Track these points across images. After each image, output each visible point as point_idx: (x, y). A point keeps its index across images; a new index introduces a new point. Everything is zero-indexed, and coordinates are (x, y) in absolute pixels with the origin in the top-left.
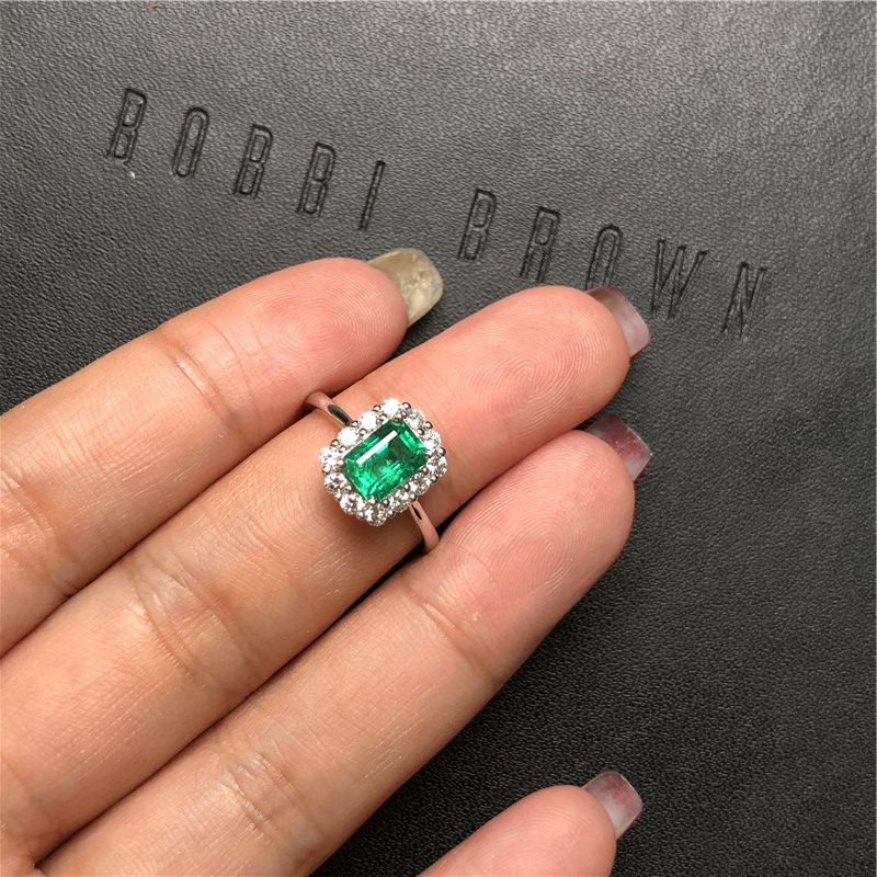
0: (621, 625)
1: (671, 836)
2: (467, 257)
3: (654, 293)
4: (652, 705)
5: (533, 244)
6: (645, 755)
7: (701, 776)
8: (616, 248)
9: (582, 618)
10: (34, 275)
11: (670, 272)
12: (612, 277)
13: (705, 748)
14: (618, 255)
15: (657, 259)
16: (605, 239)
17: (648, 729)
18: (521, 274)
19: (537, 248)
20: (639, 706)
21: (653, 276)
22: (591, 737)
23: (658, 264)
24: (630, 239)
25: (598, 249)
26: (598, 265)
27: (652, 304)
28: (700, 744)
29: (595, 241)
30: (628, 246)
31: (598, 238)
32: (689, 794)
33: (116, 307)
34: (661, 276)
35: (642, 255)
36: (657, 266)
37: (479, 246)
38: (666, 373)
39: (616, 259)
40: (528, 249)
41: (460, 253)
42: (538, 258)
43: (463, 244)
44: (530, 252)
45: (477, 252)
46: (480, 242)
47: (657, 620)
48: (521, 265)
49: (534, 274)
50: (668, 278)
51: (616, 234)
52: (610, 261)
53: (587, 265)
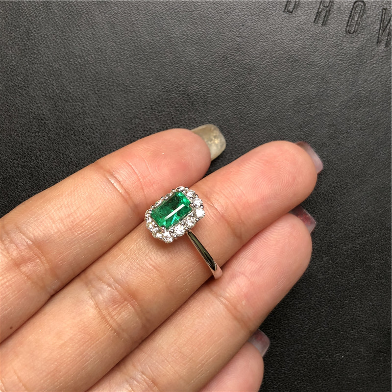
0: (350, 195)
1: (367, 294)
2: (289, 11)
3: (379, 34)
4: (362, 233)
5: (321, 7)
6: (357, 256)
7: (383, 267)
8: (362, 11)
9: (332, 191)
10: (79, 11)
11: (387, 24)
12: (359, 25)
13: (386, 255)
14: (363, 15)
15: (382, 18)
16: (357, 6)
17: (359, 244)
18: (315, 21)
19: (323, 9)
20: (356, 233)
21: (379, 26)
22: (332, 246)
23: (382, 21)
24: (369, 7)
25: (353, 11)
26: (353, 19)
27: (378, 40)
28: (383, 252)
29: (352, 7)
30: (368, 11)
31: (353, 5)
32: (376, 275)
33: (117, 29)
34: (383, 25)
35: (374, 15)
36: (381, 22)
37: (294, 6)
38: (382, 74)
39: (362, 16)
40: (319, 9)
41: (285, 9)
42: (323, 14)
43: (287, 5)
44: (320, 10)
45: (293, 9)
46: (295, 4)
47: (368, 193)
48: (315, 17)
49: (321, 22)
50: (386, 27)
51: (362, 4)
52: (359, 17)
53: (347, 19)
